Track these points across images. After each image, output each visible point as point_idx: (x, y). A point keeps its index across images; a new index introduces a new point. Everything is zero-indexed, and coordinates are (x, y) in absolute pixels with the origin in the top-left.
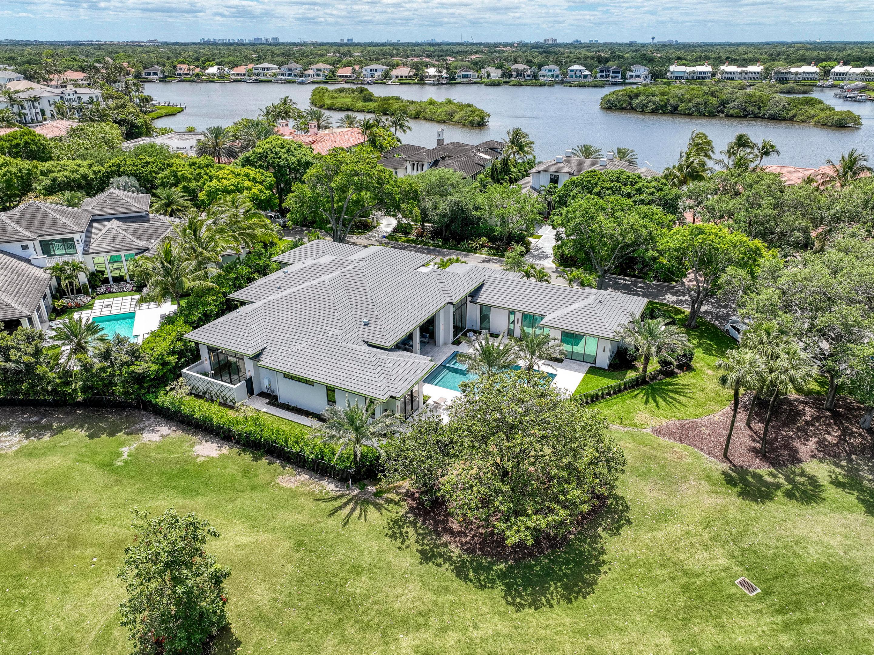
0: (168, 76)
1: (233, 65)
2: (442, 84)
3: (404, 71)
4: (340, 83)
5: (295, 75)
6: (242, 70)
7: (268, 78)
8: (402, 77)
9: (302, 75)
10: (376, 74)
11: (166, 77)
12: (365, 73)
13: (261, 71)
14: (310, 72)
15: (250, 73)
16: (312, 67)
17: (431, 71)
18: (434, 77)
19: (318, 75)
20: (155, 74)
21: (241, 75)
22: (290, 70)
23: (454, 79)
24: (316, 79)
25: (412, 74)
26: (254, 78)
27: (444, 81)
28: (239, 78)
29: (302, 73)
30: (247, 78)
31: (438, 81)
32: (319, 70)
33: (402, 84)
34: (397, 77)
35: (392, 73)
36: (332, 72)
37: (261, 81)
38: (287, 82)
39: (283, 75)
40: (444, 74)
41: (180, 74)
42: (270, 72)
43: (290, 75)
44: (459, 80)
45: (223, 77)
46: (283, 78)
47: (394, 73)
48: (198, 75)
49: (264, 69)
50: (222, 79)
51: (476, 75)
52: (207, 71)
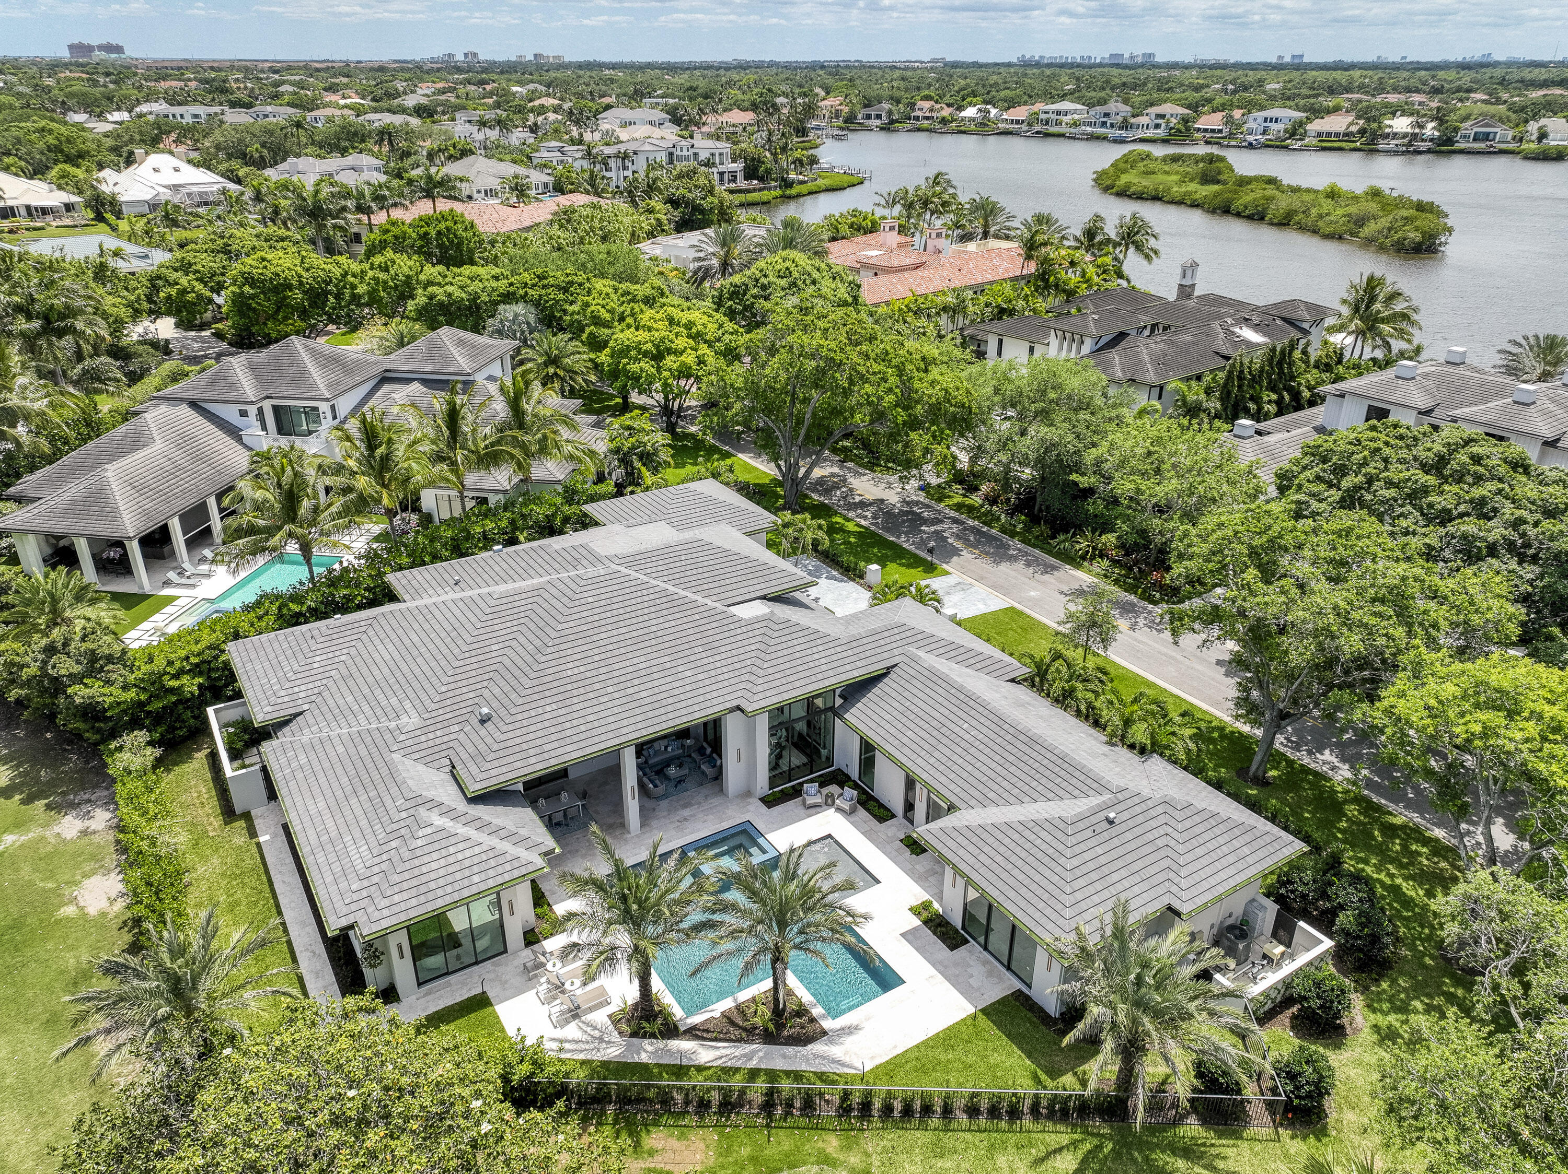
0: (897, 121)
1: (1011, 103)
2: (1420, 153)
3: (1337, 123)
4: (1194, 142)
5: (1112, 126)
6: (1021, 113)
7: (1063, 129)
8: (1329, 134)
9: (1125, 125)
10: (1274, 126)
11: (892, 122)
12: (1251, 125)
13: (1054, 117)
14: (1143, 120)
15: (1033, 119)
16: (1150, 110)
17: (1401, 124)
18: (1405, 135)
19: (1157, 126)
20: (879, 117)
21: (1017, 122)
22: (1107, 115)
23: (1450, 141)
24: (1150, 133)
25: (1354, 129)
26: (1037, 128)
27: (1423, 146)
28: (1010, 127)
29: (1125, 120)
30: (1025, 127)
31: (1410, 144)
32: (1162, 116)
33: (1324, 149)
34: (1319, 134)
35: (1309, 127)
36: (1185, 120)
37: (1047, 135)
38: (1093, 138)
39: (1090, 124)
40: (1430, 129)
41: (917, 118)
42: (1067, 119)
43: (1104, 124)
44: (1461, 145)
45: (985, 125)
46: (1089, 129)
47: (1316, 126)
48: (943, 121)
49: (1059, 113)
50: (983, 128)
51: (1511, 134)
52: (963, 114)
